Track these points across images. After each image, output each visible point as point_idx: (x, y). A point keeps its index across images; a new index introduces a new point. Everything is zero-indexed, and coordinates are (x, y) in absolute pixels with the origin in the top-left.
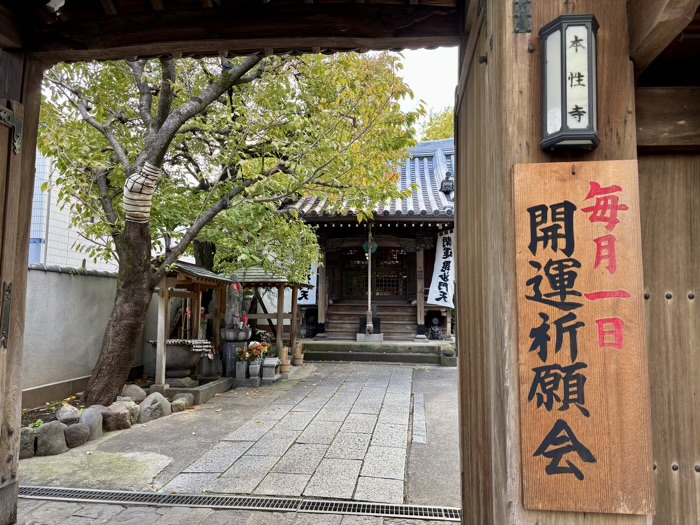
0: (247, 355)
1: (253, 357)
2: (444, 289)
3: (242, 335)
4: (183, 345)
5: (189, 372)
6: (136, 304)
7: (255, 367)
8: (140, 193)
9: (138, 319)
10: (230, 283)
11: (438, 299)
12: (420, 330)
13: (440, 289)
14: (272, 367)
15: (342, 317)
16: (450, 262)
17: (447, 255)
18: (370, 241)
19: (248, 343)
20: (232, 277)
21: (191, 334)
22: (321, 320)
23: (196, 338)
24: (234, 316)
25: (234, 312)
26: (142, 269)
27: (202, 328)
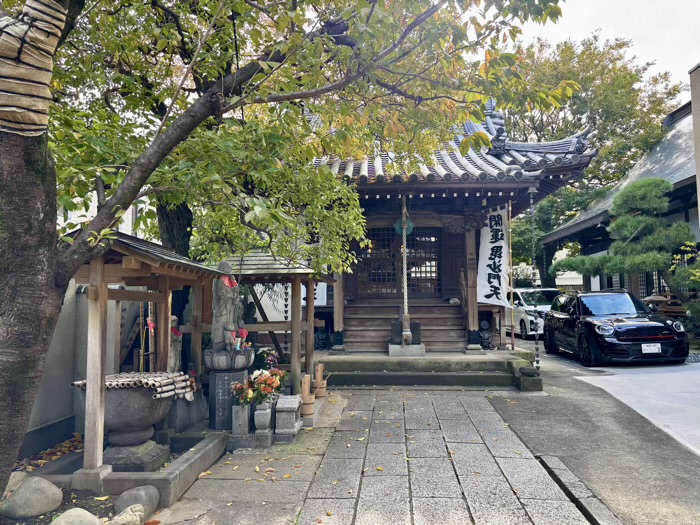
0: (251, 394)
1: (260, 398)
2: (495, 283)
3: (240, 361)
4: (138, 387)
5: (151, 432)
6: (21, 318)
7: (263, 414)
8: (18, 60)
9: (28, 352)
10: (219, 276)
11: (488, 297)
12: (472, 338)
13: (490, 282)
14: (290, 411)
15: (362, 321)
16: (501, 247)
17: (496, 238)
18: (404, 218)
19: (251, 372)
20: (221, 266)
21: (155, 363)
22: (338, 327)
23: (164, 369)
24: (226, 329)
25: (225, 322)
26: (32, 241)
27: (175, 349)
